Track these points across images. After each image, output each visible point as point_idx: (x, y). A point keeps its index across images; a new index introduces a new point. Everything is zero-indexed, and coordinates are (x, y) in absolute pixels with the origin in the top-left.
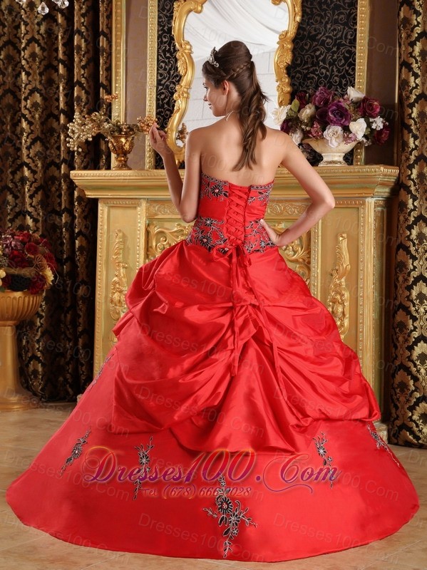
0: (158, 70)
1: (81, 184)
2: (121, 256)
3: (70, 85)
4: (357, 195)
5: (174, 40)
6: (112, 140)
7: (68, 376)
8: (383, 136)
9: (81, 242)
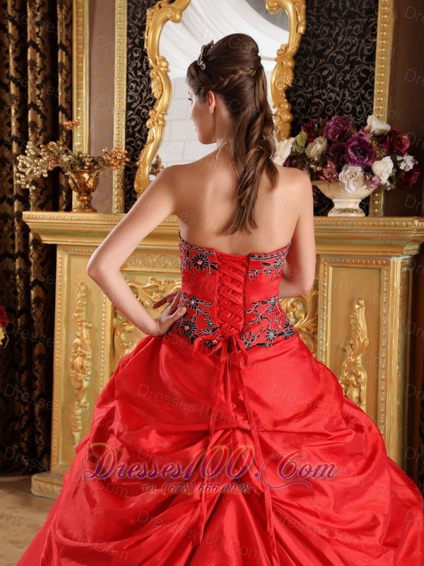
0: (127, 91)
1: (36, 227)
2: (84, 313)
3: (23, 107)
4: (380, 254)
5: (147, 55)
6: (73, 176)
7: (23, 445)
8: (412, 179)
9: (37, 292)
